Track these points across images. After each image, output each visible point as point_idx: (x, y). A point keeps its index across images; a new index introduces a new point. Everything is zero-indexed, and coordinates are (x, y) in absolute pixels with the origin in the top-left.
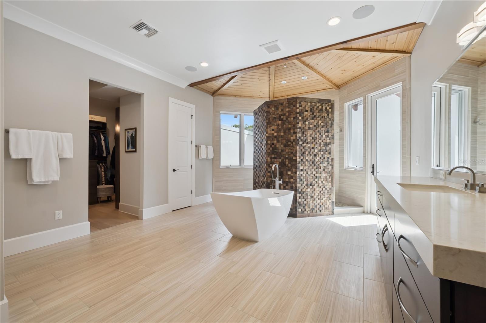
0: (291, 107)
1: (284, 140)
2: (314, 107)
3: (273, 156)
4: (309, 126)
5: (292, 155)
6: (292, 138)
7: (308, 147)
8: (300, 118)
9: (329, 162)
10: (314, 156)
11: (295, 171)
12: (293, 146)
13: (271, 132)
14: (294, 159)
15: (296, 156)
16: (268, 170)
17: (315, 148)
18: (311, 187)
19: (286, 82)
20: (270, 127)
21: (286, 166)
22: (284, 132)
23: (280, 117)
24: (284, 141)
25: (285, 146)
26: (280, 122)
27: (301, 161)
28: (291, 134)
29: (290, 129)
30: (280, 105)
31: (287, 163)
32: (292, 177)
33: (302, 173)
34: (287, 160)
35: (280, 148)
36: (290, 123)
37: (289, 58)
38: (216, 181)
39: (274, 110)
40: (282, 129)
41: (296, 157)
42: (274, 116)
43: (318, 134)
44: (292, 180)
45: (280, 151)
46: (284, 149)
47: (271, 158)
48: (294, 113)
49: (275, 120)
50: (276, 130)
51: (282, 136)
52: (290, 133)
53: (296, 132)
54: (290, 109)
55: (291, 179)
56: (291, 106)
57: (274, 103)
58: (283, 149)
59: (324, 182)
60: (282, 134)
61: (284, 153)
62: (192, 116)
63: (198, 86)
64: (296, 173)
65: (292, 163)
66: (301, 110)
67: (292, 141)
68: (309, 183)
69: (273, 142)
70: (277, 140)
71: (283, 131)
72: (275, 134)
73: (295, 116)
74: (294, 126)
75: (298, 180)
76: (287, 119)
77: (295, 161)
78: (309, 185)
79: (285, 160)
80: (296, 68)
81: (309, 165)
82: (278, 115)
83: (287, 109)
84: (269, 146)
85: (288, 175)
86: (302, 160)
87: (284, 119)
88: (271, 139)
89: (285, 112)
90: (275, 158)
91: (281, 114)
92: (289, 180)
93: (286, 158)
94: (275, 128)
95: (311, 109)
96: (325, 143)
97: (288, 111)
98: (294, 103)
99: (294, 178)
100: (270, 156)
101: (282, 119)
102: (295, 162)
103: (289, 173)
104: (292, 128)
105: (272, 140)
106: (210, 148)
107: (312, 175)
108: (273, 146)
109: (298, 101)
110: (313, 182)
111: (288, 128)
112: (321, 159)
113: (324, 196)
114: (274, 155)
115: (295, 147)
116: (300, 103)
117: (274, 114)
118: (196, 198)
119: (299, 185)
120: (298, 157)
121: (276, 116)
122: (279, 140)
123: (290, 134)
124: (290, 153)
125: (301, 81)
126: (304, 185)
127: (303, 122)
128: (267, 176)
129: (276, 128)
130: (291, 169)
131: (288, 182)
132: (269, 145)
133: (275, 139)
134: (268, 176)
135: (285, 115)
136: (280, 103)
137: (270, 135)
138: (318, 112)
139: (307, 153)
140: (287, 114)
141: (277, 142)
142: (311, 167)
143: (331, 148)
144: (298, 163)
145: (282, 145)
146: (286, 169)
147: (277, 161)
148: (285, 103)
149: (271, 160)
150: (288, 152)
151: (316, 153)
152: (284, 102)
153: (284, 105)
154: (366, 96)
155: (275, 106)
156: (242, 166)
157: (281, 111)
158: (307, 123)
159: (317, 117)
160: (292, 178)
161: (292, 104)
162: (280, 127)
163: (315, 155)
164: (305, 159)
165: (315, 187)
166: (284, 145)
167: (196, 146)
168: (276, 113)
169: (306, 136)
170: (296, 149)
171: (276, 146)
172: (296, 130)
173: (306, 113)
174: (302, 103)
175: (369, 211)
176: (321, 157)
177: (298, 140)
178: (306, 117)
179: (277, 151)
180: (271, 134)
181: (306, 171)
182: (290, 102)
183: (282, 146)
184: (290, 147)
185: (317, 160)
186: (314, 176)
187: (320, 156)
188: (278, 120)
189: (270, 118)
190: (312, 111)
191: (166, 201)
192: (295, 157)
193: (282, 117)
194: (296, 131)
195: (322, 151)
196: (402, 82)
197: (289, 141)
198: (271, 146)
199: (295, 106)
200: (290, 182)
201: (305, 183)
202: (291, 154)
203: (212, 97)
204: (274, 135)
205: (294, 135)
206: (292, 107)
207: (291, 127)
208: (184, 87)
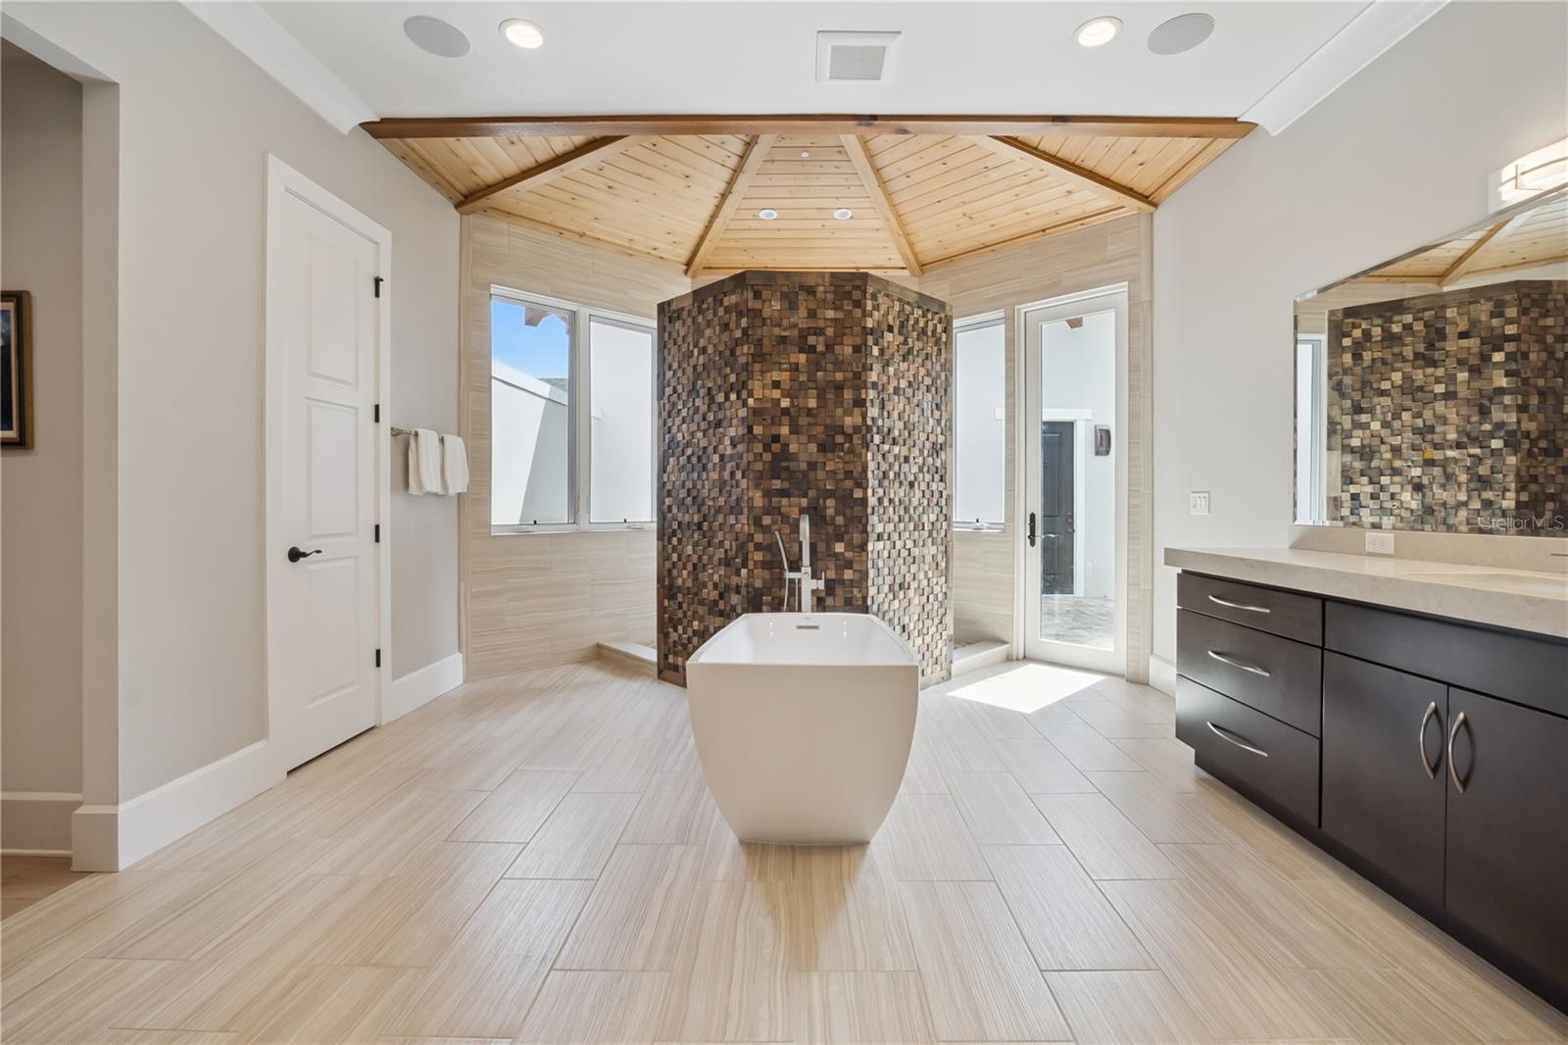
0: (846, 308)
1: (816, 424)
2: (908, 320)
3: (777, 484)
4: (896, 385)
5: (849, 484)
6: (848, 421)
7: (896, 457)
8: (876, 351)
9: (942, 508)
10: (908, 487)
11: (860, 541)
12: (851, 451)
13: (766, 391)
14: (855, 496)
15: (864, 485)
16: (756, 541)
17: (911, 460)
18: (901, 594)
19: (775, 214)
20: (763, 372)
21: (827, 524)
22: (820, 397)
23: (803, 338)
24: (820, 429)
25: (822, 448)
26: (802, 358)
27: (877, 504)
28: (845, 405)
29: (839, 387)
30: (805, 294)
31: (830, 512)
32: (849, 565)
33: (880, 545)
34: (830, 502)
35: (803, 457)
36: (839, 364)
37: (877, 122)
38: (476, 596)
39: (779, 308)
40: (810, 384)
41: (865, 489)
42: (777, 331)
43: (918, 411)
44: (848, 574)
45: (803, 466)
46: (821, 460)
47: (768, 494)
48: (857, 330)
49: (784, 349)
50: (786, 385)
51: (811, 409)
52: (839, 400)
53: (865, 400)
54: (840, 315)
55: (846, 571)
56: (845, 302)
57: (781, 282)
58: (814, 460)
59: (930, 575)
60: (812, 403)
61: (821, 474)
62: (378, 281)
63: (411, 141)
64: (863, 547)
65: (848, 512)
66: (878, 322)
67: (850, 431)
68: (898, 581)
69: (774, 431)
70: (790, 426)
71: (815, 391)
72: (785, 403)
73: (858, 341)
74: (857, 376)
75: (872, 573)
76: (829, 347)
77: (862, 505)
78: (897, 588)
79: (821, 501)
80: (836, 171)
81: (896, 519)
82: (797, 330)
83: (830, 314)
84: (758, 448)
85: (836, 555)
86: (880, 501)
87: (821, 348)
88: (769, 421)
89: (821, 324)
90: (784, 493)
91: (809, 328)
92: (836, 574)
93: (830, 494)
94: (784, 377)
95: (902, 325)
96: (933, 444)
97: (835, 320)
98: (857, 295)
99: (856, 566)
100: (765, 484)
101: (812, 349)
102: (860, 508)
103: (839, 548)
104: (847, 384)
105: (773, 424)
106: (456, 444)
107: (904, 553)
108: (776, 447)
109: (870, 290)
110: (908, 578)
111: (833, 381)
112: (923, 496)
113: (930, 622)
114: (779, 481)
115: (861, 454)
116: (874, 297)
117: (780, 326)
118: (398, 682)
119: (872, 591)
120: (870, 491)
121: (786, 334)
122: (797, 425)
123: (842, 406)
124: (841, 476)
125: (827, 223)
126: (886, 589)
127: (883, 367)
128: (751, 564)
129: (788, 377)
130: (846, 532)
131: (834, 580)
132: (759, 442)
133: (785, 420)
134: (755, 562)
135: (824, 334)
136: (802, 287)
137: (765, 405)
138: (918, 340)
139: (891, 475)
140: (830, 331)
141: (791, 433)
142: (902, 525)
143: (945, 461)
144: (869, 510)
145: (810, 445)
146: (827, 533)
147: (790, 506)
148: (821, 289)
149: (766, 500)
150: (834, 472)
151: (912, 478)
152: (817, 286)
153: (818, 295)
154: (1017, 307)
155: (784, 296)
156: (584, 525)
157: (806, 315)
158: (891, 370)
159: (915, 353)
160: (851, 568)
161: (848, 295)
162: (803, 378)
163: (911, 485)
164: (887, 496)
165: (911, 593)
166: (819, 445)
167: (395, 433)
168: (785, 322)
169: (888, 418)
170: (863, 460)
171: (786, 446)
172: (863, 391)
173: (888, 336)
174: (881, 299)
175: (1021, 656)
176: (923, 492)
177: (869, 429)
178: (888, 348)
179: (793, 465)
180: (767, 401)
181: (889, 539)
182: (844, 286)
183: (813, 447)
184: (842, 454)
185: (915, 502)
186: (909, 555)
187: (923, 486)
188: (797, 350)
189: (761, 339)
190: (905, 330)
191: (258, 729)
192: (861, 490)
193: (812, 340)
194: (863, 396)
195: (925, 469)
196: (1127, 283)
197: (841, 430)
198: (767, 448)
199: (858, 304)
200: (842, 582)
201: (889, 580)
202: (846, 478)
203: (455, 215)
204: (779, 404)
205: (857, 411)
206: (851, 308)
207: (845, 380)
208: (346, 132)
